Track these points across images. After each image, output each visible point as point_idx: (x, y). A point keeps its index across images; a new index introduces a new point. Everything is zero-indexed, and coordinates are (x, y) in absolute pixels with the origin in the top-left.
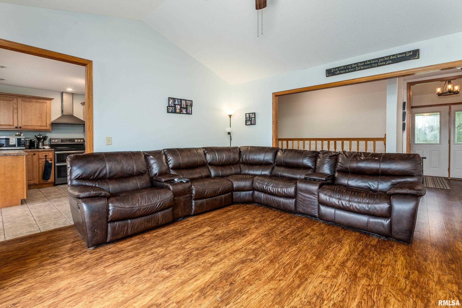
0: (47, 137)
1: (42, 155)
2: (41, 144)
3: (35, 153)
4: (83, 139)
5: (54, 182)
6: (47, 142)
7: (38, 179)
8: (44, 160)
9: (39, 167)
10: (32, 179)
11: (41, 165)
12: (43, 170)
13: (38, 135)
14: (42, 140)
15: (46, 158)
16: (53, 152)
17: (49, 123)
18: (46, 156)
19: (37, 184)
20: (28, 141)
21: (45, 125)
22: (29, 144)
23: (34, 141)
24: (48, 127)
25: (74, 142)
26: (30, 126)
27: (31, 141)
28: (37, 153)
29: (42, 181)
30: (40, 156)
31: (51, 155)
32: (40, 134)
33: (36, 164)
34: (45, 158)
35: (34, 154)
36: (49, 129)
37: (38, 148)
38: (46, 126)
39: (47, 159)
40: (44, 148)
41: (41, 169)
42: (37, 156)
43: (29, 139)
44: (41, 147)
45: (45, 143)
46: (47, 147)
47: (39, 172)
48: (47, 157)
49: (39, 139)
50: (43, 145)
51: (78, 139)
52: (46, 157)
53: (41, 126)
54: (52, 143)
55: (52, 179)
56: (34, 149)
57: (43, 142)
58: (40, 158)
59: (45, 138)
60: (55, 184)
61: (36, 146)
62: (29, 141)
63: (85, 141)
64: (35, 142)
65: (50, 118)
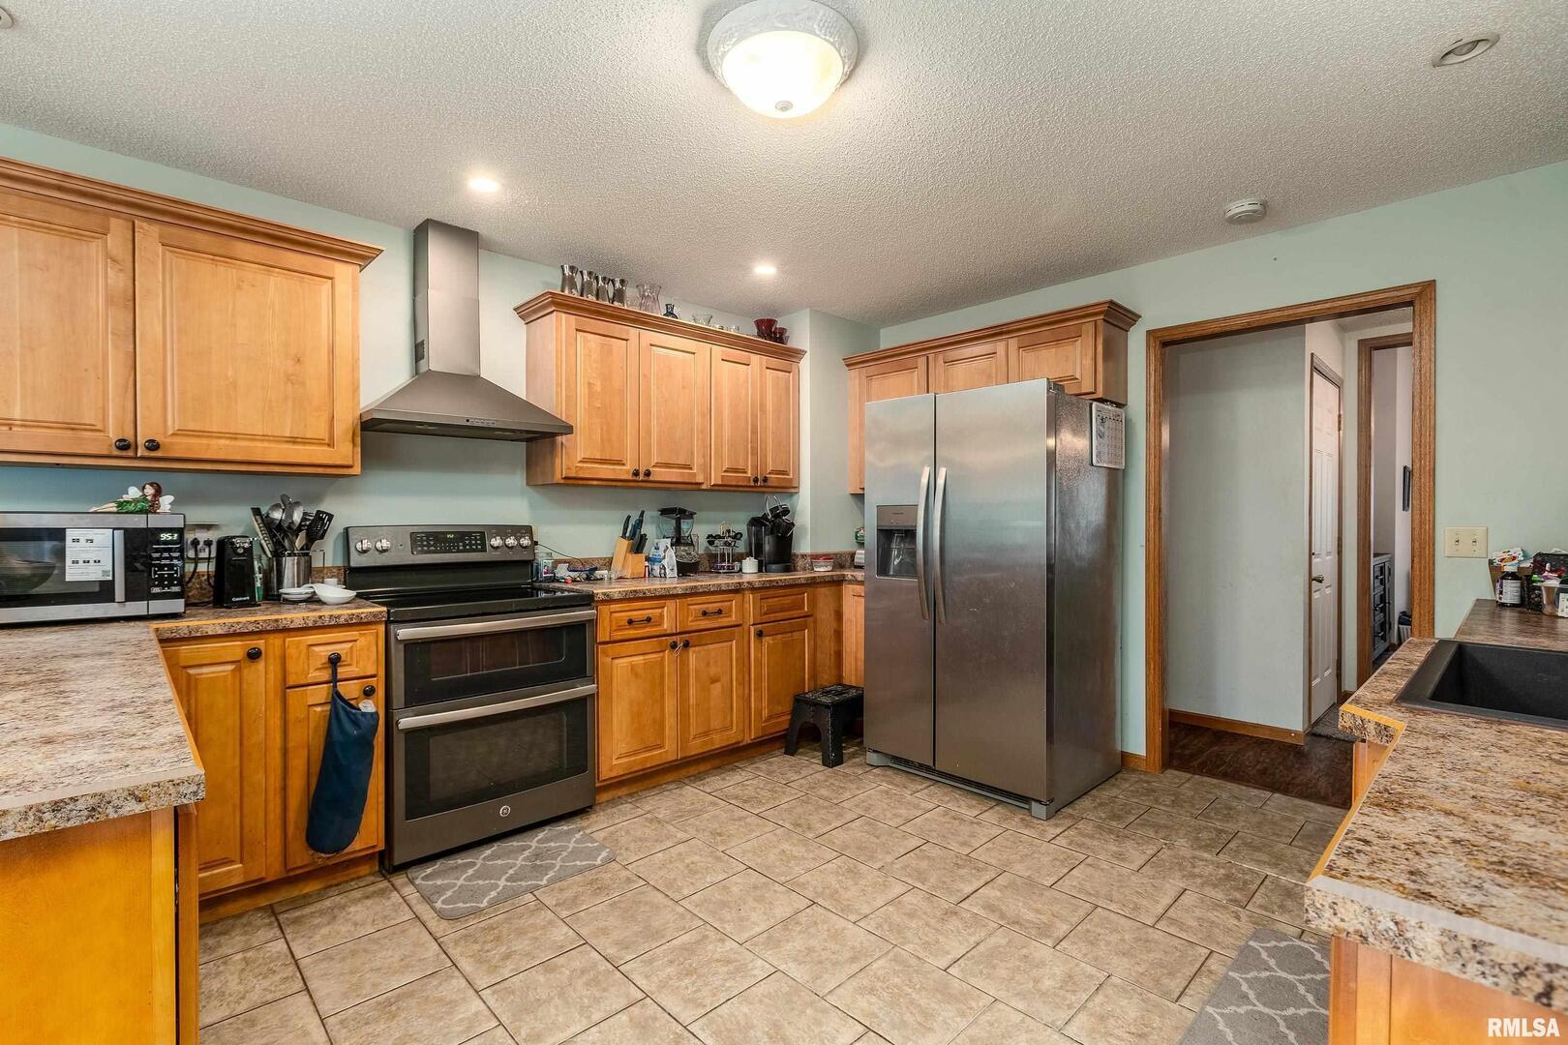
0: (331, 517)
1: (308, 657)
2: (290, 565)
3: (260, 643)
4: (528, 530)
5: (382, 847)
6: (328, 553)
7: (275, 843)
8: (321, 693)
9: (285, 752)
10: (235, 854)
11: (297, 736)
12: (316, 769)
13: (276, 506)
14: (299, 542)
15: (334, 680)
16: (382, 628)
17: (346, 421)
18: (334, 661)
19: (268, 880)
20: (208, 543)
21: (323, 434)
22: (212, 567)
23: (249, 551)
24: (345, 452)
25: (483, 550)
26: (220, 435)
27: (224, 545)
28: (269, 645)
29: (302, 856)
30: (291, 666)
31: (363, 654)
32: (284, 498)
33: (266, 731)
34: (326, 675)
35: (254, 655)
36: (350, 463)
37: (273, 596)
38: (330, 445)
39: (342, 687)
40: (313, 600)
41: (298, 764)
42: (274, 668)
43: (214, 536)
44: (290, 590)
45: (317, 563)
46: (332, 591)
47: (284, 788)
48: (342, 671)
49: (278, 532)
50: (308, 574)
51: (503, 531)
52: (335, 673)
53: (293, 440)
54: (357, 561)
55: (370, 832)
56: (252, 603)
57: (305, 552)
58: (291, 682)
59: (316, 528)
60: (388, 864)
61: (258, 584)
62: (214, 547)
63: (536, 543)
64: (256, 551)
65: (355, 389)
